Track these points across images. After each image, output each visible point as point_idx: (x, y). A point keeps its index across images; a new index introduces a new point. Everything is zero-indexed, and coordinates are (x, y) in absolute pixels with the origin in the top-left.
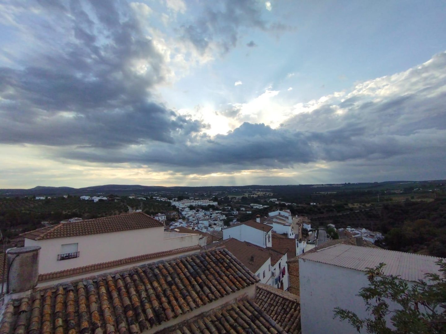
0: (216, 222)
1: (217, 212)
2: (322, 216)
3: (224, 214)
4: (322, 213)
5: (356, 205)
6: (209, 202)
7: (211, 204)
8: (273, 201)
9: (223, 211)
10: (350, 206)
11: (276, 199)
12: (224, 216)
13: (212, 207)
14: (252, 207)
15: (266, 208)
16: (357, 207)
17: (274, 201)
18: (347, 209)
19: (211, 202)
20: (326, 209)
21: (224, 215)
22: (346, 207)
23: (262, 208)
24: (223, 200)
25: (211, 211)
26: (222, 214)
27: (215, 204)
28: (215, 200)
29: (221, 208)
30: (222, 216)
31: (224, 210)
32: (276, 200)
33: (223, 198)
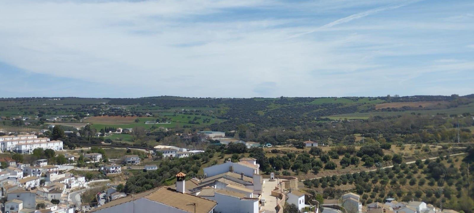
0: (56, 196)
1: (61, 168)
2: (330, 174)
3: (81, 174)
4: (331, 167)
5: (408, 149)
6: (37, 141)
7: (44, 146)
8: (215, 137)
9: (79, 166)
10: (395, 149)
11: (223, 134)
12: (82, 179)
13: (48, 154)
14: (159, 154)
15: (195, 157)
16: (411, 153)
17: (218, 139)
18: (386, 159)
19: (44, 140)
20: (341, 157)
21: (82, 176)
22: (386, 153)
23: (187, 156)
24: (78, 134)
25: (43, 167)
26: (75, 174)
27: (57, 146)
28: (55, 135)
29: (73, 158)
30: (76, 178)
31: (81, 162)
32: (221, 137)
33: (80, 131)
